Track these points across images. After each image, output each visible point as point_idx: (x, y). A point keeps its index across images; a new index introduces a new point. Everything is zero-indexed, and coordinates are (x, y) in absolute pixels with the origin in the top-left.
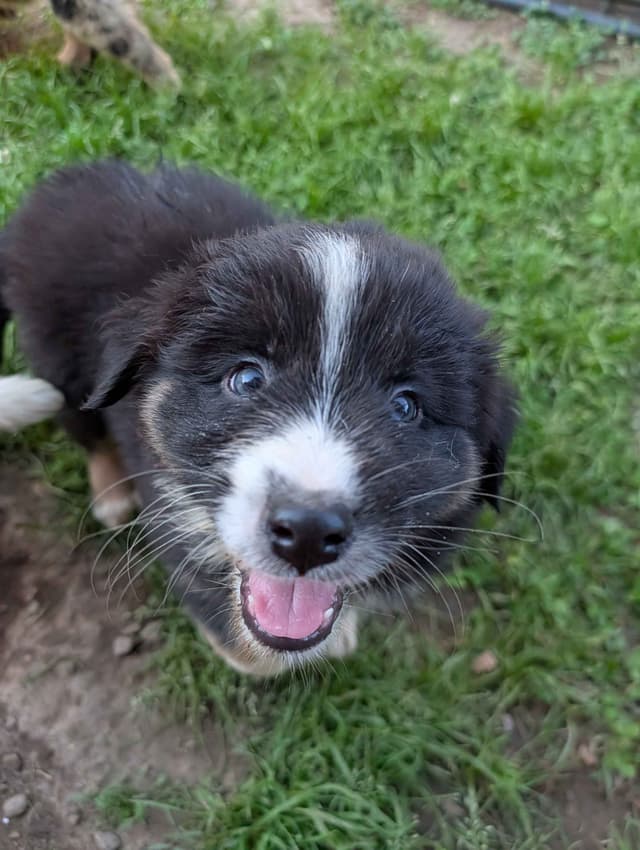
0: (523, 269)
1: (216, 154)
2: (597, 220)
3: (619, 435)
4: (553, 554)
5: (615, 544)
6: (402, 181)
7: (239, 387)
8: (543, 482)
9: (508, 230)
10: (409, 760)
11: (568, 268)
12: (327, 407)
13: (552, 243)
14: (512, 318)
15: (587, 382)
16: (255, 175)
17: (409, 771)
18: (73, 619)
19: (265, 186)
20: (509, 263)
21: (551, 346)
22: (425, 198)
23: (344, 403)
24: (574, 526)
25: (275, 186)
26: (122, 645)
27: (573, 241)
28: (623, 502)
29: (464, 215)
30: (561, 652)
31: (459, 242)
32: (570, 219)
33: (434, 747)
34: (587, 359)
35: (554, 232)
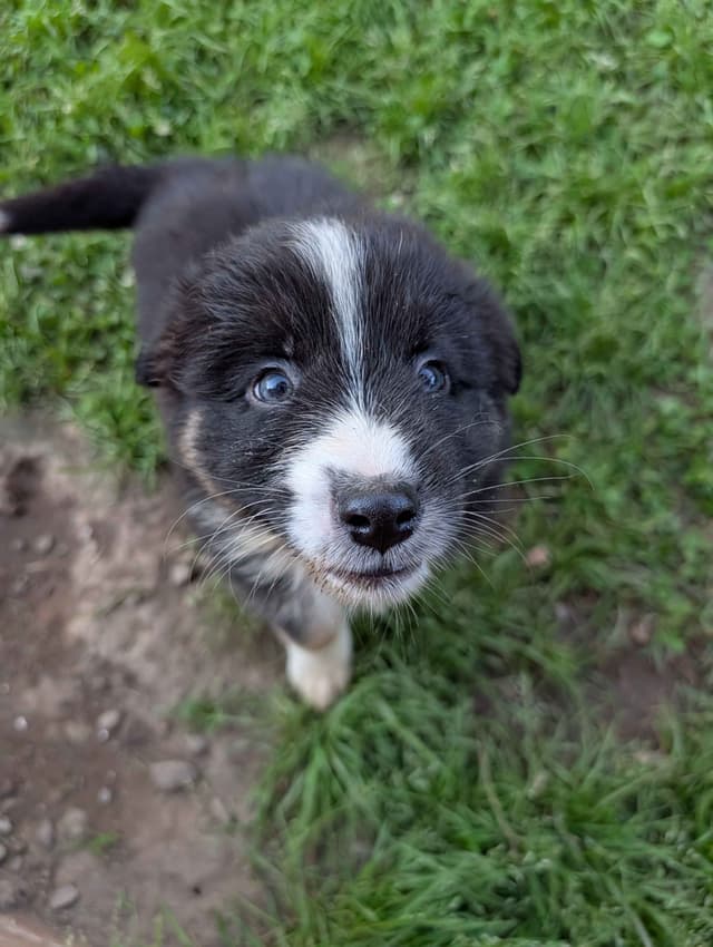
0: (568, 119)
1: (198, 16)
2: (657, 38)
3: (679, 305)
4: (606, 441)
5: (673, 425)
6: (420, 17)
7: (265, 394)
8: (592, 369)
9: (551, 65)
10: (464, 653)
11: (622, 106)
12: (361, 393)
13: (603, 76)
14: (555, 181)
15: (642, 247)
16: (245, 36)
17: (466, 665)
18: (131, 553)
19: (259, 48)
20: (553, 110)
21: (600, 210)
22: (450, 38)
23: (375, 386)
24: (628, 409)
25: (271, 46)
26: (180, 573)
27: (629, 68)
28: (681, 378)
29: (497, 53)
30: (613, 540)
31: (490, 91)
32: (624, 41)
33: (490, 641)
34: (642, 220)
35: (606, 62)
